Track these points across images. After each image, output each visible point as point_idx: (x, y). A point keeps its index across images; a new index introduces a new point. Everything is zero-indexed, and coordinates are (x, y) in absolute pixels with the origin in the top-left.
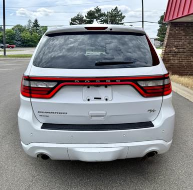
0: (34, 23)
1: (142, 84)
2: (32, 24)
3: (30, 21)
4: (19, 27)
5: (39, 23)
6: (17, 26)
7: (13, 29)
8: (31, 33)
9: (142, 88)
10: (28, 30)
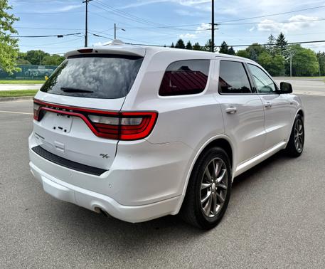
0: (278, 41)
1: (96, 120)
2: (275, 42)
3: (271, 38)
4: (256, 47)
5: (285, 40)
6: (254, 45)
7: (247, 50)
8: (273, 54)
9: (94, 124)
10: (269, 50)
